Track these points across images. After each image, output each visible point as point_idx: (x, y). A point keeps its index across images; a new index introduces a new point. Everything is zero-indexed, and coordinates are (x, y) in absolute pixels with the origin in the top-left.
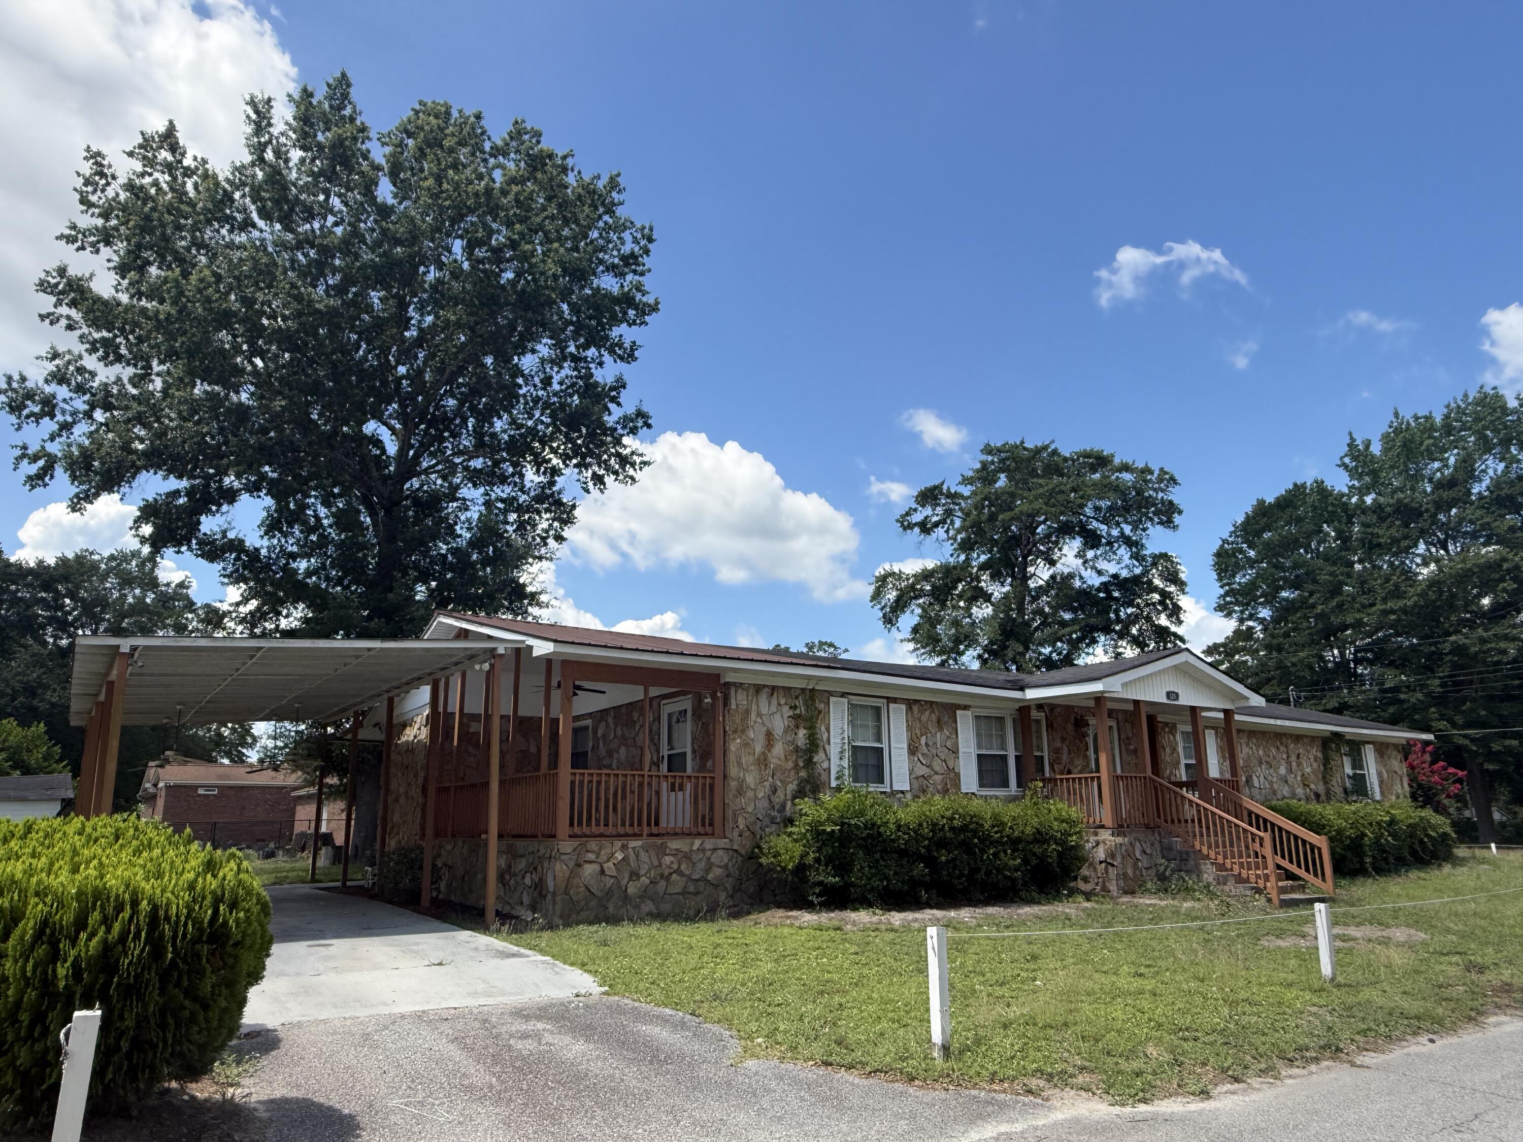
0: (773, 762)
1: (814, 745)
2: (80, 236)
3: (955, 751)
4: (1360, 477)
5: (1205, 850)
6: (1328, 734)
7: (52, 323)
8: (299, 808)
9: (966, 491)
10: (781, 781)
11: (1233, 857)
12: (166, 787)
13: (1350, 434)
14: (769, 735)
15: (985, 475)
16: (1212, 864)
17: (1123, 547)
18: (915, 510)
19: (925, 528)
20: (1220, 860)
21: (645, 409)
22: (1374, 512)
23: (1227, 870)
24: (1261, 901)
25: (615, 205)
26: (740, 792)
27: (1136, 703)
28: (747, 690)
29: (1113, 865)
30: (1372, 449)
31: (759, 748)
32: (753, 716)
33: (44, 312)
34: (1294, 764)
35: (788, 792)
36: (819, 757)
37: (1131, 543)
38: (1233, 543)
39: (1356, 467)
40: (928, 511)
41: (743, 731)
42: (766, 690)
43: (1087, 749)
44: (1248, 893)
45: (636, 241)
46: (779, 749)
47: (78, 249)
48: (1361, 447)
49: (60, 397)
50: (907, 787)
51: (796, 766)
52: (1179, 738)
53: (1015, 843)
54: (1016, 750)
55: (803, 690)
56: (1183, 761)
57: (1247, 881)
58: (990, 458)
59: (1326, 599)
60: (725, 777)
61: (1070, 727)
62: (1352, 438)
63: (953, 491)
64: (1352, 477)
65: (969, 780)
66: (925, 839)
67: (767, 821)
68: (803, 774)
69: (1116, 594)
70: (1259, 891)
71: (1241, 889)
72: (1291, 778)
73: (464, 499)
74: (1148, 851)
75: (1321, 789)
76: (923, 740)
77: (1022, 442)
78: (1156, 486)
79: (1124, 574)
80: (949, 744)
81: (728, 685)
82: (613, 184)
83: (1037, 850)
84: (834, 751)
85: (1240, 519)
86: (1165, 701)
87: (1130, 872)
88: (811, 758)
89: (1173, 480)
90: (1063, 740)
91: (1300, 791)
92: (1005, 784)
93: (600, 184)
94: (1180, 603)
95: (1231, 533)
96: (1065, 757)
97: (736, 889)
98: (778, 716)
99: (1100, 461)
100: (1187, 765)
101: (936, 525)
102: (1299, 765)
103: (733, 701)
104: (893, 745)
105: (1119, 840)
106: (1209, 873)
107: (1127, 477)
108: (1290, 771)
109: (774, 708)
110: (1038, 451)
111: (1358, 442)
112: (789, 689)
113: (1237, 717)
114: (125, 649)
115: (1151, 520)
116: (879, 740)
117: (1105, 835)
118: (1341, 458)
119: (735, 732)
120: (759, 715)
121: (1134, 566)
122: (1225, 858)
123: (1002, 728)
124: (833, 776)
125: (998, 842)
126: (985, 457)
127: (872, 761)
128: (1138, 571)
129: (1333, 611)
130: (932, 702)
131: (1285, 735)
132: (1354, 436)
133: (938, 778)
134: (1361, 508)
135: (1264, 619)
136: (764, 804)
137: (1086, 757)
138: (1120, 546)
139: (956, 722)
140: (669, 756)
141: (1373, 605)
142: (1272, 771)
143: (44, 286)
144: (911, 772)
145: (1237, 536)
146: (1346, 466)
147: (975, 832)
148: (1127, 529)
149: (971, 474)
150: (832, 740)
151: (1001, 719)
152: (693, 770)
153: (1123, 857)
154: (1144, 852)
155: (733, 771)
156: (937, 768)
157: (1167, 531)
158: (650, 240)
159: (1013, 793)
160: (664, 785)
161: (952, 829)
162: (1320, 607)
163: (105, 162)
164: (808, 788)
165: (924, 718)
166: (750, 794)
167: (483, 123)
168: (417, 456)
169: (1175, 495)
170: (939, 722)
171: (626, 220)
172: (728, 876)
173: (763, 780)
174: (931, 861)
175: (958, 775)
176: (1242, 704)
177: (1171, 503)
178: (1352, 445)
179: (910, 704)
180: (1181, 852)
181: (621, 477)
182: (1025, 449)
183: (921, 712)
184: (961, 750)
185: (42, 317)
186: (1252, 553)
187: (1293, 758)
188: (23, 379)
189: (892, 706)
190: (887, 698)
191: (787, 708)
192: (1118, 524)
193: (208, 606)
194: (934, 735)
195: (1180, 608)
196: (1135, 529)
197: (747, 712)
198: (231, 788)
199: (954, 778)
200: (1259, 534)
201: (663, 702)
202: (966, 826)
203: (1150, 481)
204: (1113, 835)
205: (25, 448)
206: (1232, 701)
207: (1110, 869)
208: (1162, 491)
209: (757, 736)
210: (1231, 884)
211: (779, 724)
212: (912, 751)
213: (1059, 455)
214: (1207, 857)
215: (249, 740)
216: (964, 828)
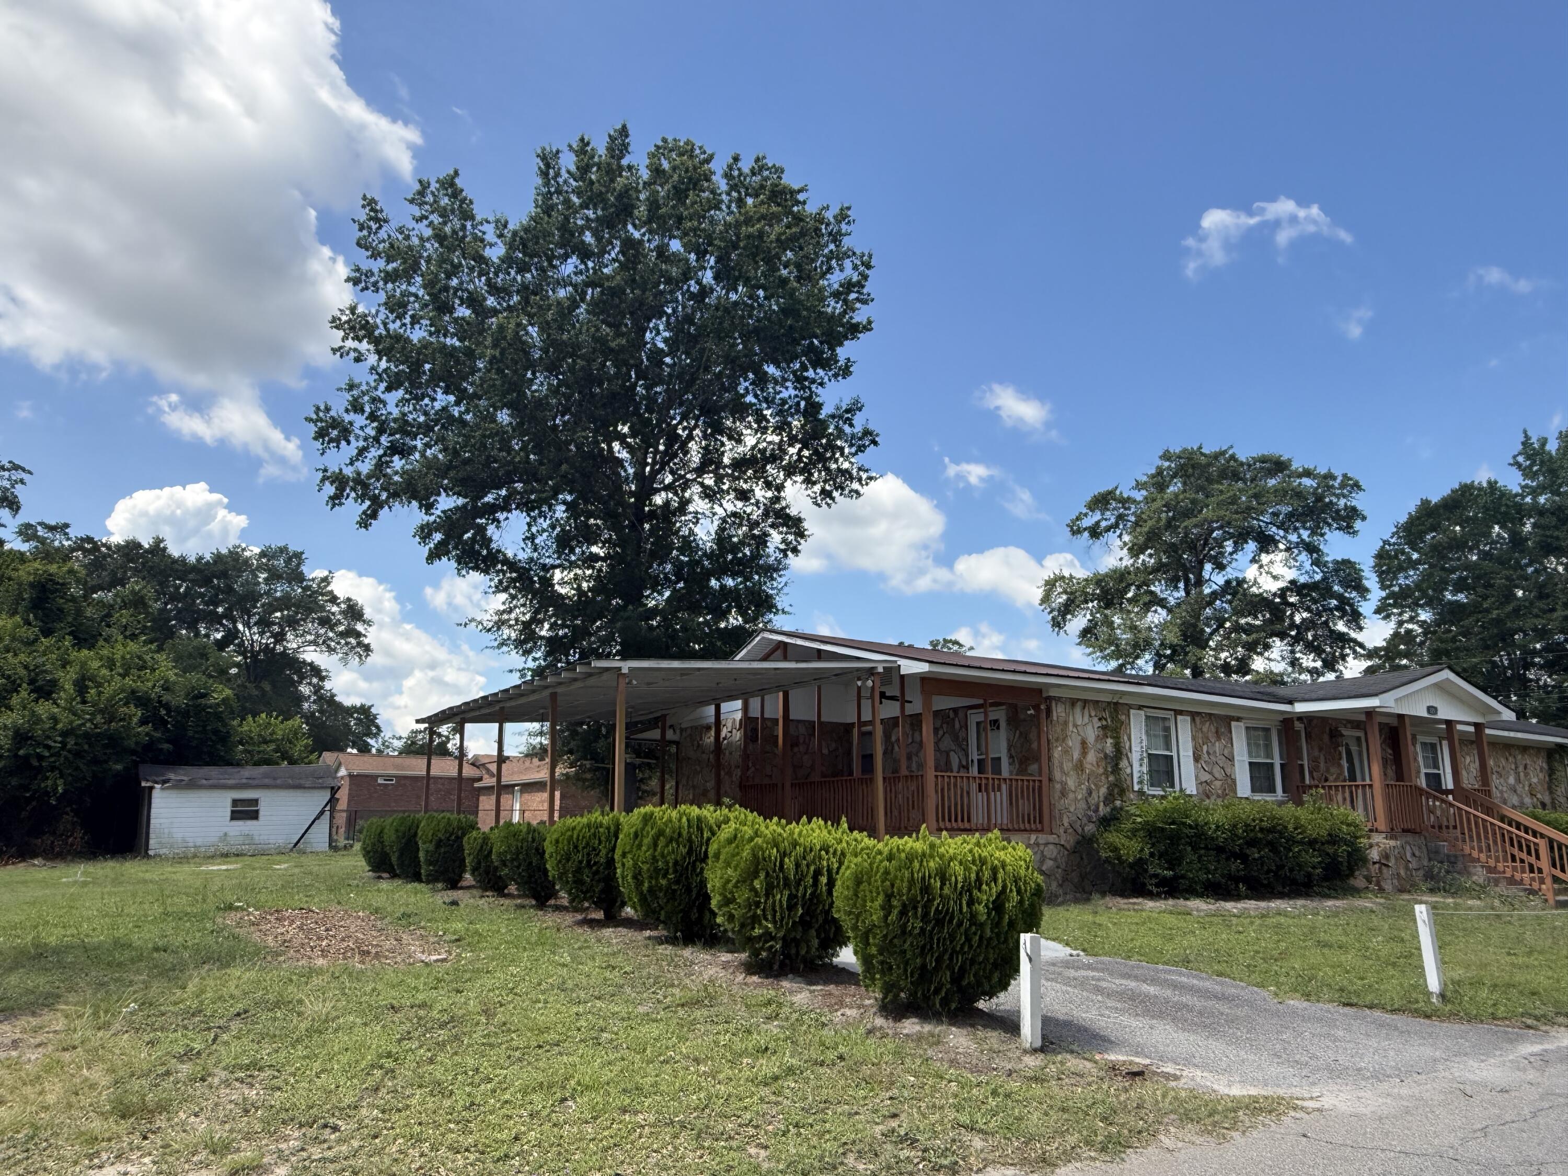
0: (1088, 768)
1: (1119, 753)
2: (363, 277)
3: (1231, 759)
4: (1533, 476)
5: (1475, 854)
6: (1553, 746)
7: (341, 356)
8: (481, 798)
9: (1139, 495)
10: (1095, 785)
11: (1505, 860)
12: (351, 776)
13: (1525, 432)
14: (1084, 743)
15: (1159, 481)
16: (1483, 867)
17: (1304, 553)
18: (1086, 515)
19: (1095, 532)
20: (1492, 863)
21: (871, 427)
22: (1553, 514)
23: (1499, 873)
24: (1535, 901)
25: (841, 235)
26: (1064, 794)
27: (1401, 717)
28: (1064, 703)
29: (1387, 866)
30: (1548, 448)
31: (1076, 755)
32: (1071, 725)
33: (336, 346)
34: (1522, 774)
35: (1101, 794)
36: (1124, 763)
37: (1311, 549)
38: (1394, 544)
39: (1531, 466)
40: (1097, 516)
41: (1064, 740)
42: (1079, 703)
43: (1340, 759)
44: (1522, 894)
45: (855, 268)
46: (1091, 757)
47: (362, 290)
48: (1536, 446)
49: (357, 425)
50: (1195, 792)
51: (1106, 773)
52: (1419, 748)
53: (1312, 843)
54: (1281, 758)
55: (1109, 703)
56: (1424, 770)
57: (1521, 882)
58: (1166, 464)
59: (1501, 603)
60: (1050, 780)
61: (1326, 738)
62: (1526, 436)
63: (1125, 496)
64: (1525, 476)
65: (1244, 788)
66: (1239, 838)
67: (1085, 820)
68: (1111, 778)
69: (1292, 600)
70: (1532, 892)
71: (1513, 890)
72: (1519, 788)
73: (697, 513)
74: (1417, 853)
75: (1547, 799)
76: (1205, 748)
77: (1200, 448)
78: (1338, 492)
79: (1303, 579)
80: (1226, 753)
81: (1049, 698)
82: (842, 216)
83: (1330, 849)
84: (1135, 756)
85: (1403, 519)
86: (1425, 715)
87: (1402, 872)
88: (1117, 764)
89: (1357, 486)
90: (1321, 749)
91: (1527, 800)
92: (1272, 790)
93: (829, 215)
94: (1360, 609)
95: (1394, 534)
96: (1322, 765)
97: (1065, 880)
98: (1089, 727)
99: (1278, 466)
100: (1426, 774)
101: (1108, 529)
102: (1526, 775)
103: (1055, 714)
104: (1181, 753)
105: (1392, 843)
106: (1479, 875)
107: (1307, 482)
108: (1518, 780)
109: (1086, 719)
110: (1217, 456)
111: (1534, 440)
112: (1098, 702)
113: (1488, 731)
114: (625, 671)
115: (1330, 525)
116: (1168, 747)
117: (1377, 838)
118: (1515, 457)
119: (1057, 740)
120: (1075, 726)
121: (1314, 572)
122: (1497, 861)
123: (1268, 738)
124: (1136, 780)
125: (1301, 843)
126: (1160, 463)
127: (1162, 768)
128: (1318, 577)
129: (1508, 616)
130: (1210, 714)
131: (1513, 746)
132: (1529, 433)
133: (1218, 783)
134: (1535, 507)
135: (1425, 622)
136: (1083, 805)
137: (1340, 766)
138: (1300, 552)
139: (1231, 732)
140: (979, 760)
141: (1553, 610)
142: (1502, 780)
143: (336, 323)
144: (1197, 777)
145: (1399, 537)
146: (1519, 465)
147: (1280, 832)
148: (1305, 534)
149: (1145, 479)
150: (1134, 749)
151: (1267, 730)
152: (1011, 773)
153: (1396, 859)
154: (1414, 855)
155: (1057, 775)
156: (1217, 775)
157: (1347, 536)
158: (868, 267)
159: (1280, 798)
160: (974, 787)
161: (1261, 830)
162: (1496, 612)
163: (378, 208)
164: (1116, 791)
165: (1205, 729)
166: (1071, 796)
167: (740, 165)
168: (654, 473)
169: (1358, 501)
170: (1217, 732)
171: (849, 249)
172: (1058, 867)
173: (1080, 784)
174: (1244, 858)
175: (1234, 781)
176: (1495, 718)
177: (1354, 509)
178: (1526, 443)
179: (1193, 715)
180: (1448, 856)
181: (846, 492)
182: (1202, 454)
183: (1203, 723)
184: (1236, 758)
185: (334, 351)
186: (1415, 556)
187: (1521, 769)
188: (328, 409)
189: (1179, 718)
190: (1175, 710)
191: (1095, 720)
192: (1296, 529)
193: (349, 600)
194: (1214, 745)
195: (1360, 614)
196: (1313, 533)
197: (1066, 723)
198: (406, 777)
199: (1231, 783)
200: (1421, 536)
201: (969, 712)
202: (1274, 827)
203: (1333, 486)
204: (1386, 838)
205: (325, 470)
206: (1484, 715)
207: (1385, 870)
208: (1344, 496)
209: (1073, 743)
210: (1503, 884)
211: (1091, 734)
212: (1197, 759)
213: (1236, 460)
214: (1478, 860)
215: (374, 730)
216: (1271, 830)
